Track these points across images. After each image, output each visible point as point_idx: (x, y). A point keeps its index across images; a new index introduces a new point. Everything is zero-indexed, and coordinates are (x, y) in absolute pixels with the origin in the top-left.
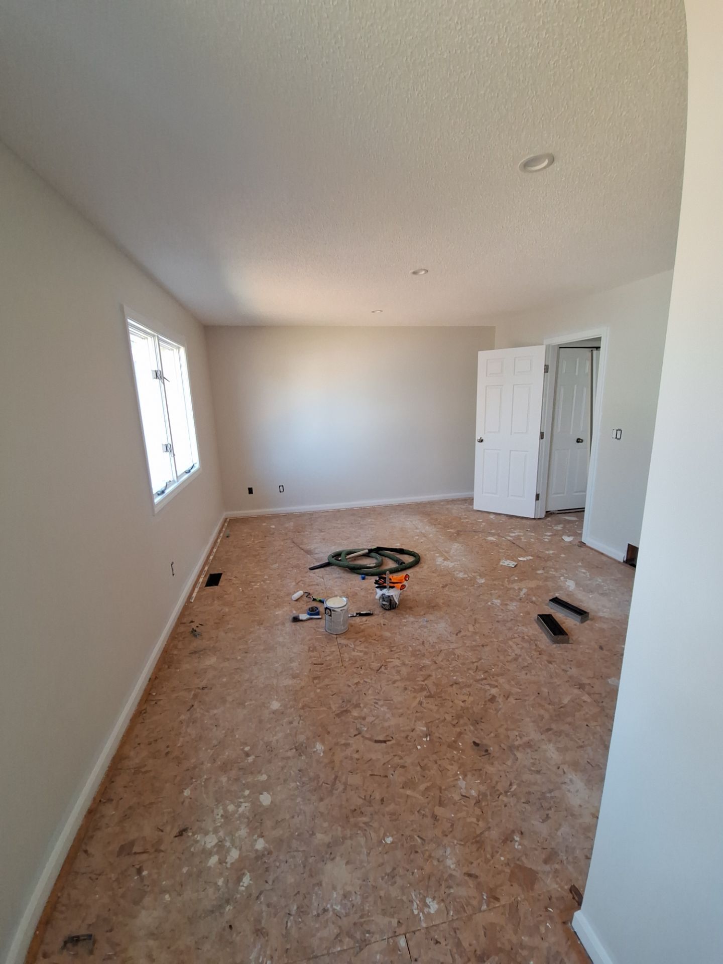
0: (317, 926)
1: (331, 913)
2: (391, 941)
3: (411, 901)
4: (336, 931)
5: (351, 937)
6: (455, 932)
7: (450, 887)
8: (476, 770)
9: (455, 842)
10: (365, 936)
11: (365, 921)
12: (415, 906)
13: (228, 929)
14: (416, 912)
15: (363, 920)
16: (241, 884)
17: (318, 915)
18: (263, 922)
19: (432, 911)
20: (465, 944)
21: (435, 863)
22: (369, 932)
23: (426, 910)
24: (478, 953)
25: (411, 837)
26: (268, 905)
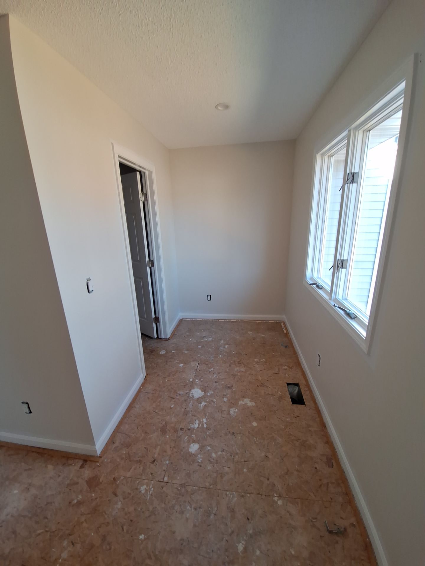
0: (202, 502)
1: (193, 506)
2: (170, 482)
3: (151, 495)
4: (193, 496)
5: (187, 491)
6: (142, 474)
7: (130, 494)
8: (45, 560)
9: (106, 516)
10: (180, 488)
11: (178, 495)
12: (151, 492)
13: (250, 518)
14: (152, 489)
15: (179, 496)
16: (244, 546)
17: (200, 508)
18: (230, 515)
19: (145, 486)
20: (142, 468)
21: (126, 509)
22: (178, 490)
23: (147, 488)
24: (139, 463)
25: (127, 531)
26: (227, 525)
